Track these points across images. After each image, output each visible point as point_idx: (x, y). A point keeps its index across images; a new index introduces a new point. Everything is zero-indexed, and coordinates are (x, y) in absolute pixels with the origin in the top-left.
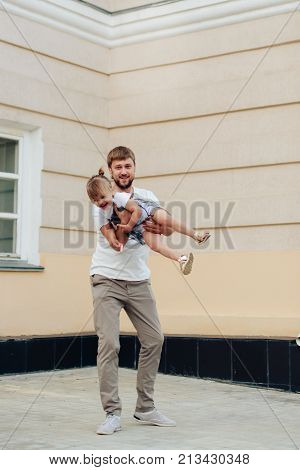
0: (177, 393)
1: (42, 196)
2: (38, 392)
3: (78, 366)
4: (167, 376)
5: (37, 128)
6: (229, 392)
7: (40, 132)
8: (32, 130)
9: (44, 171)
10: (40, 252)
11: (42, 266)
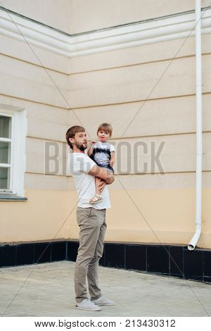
0: (112, 280)
1: (26, 153)
2: (24, 279)
3: (49, 261)
4: (105, 268)
5: (23, 109)
6: (145, 279)
7: (25, 111)
8: (20, 110)
9: (27, 137)
10: (24, 188)
11: (26, 197)
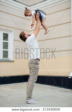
1: (14, 46)
5: (12, 31)
7: (13, 32)
8: (11, 31)
9: (14, 40)
10: (13, 57)
11: (14, 60)
